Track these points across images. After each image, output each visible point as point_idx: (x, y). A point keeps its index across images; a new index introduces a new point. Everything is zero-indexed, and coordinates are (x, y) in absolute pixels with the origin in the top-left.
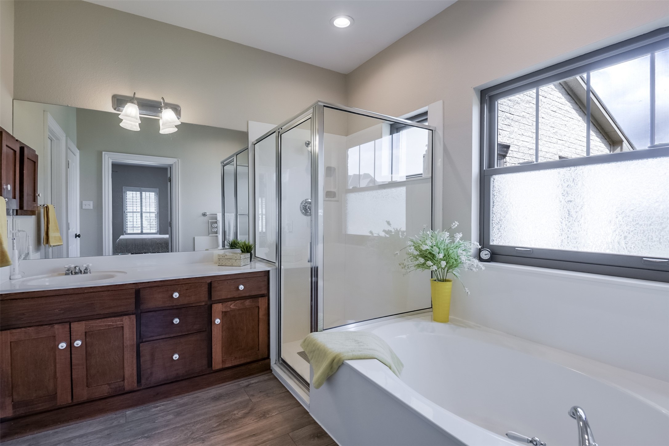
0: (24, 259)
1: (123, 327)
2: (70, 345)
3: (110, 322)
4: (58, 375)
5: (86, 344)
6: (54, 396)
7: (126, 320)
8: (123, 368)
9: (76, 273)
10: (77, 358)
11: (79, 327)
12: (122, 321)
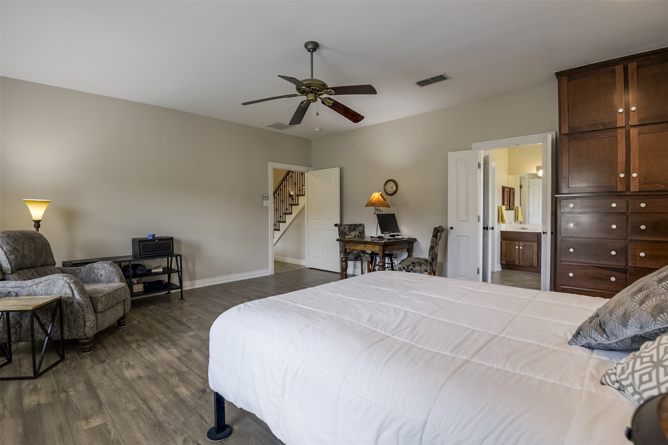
0: (510, 224)
1: (533, 246)
2: (519, 248)
3: (530, 243)
4: (516, 256)
5: (523, 249)
6: (514, 262)
7: (534, 243)
8: (533, 259)
9: (524, 229)
10: (521, 252)
11: (521, 243)
12: (533, 244)
